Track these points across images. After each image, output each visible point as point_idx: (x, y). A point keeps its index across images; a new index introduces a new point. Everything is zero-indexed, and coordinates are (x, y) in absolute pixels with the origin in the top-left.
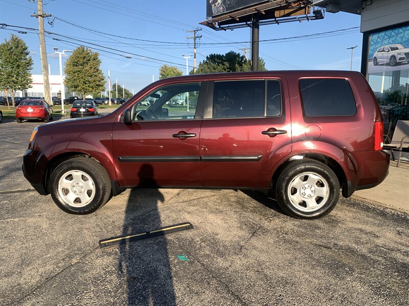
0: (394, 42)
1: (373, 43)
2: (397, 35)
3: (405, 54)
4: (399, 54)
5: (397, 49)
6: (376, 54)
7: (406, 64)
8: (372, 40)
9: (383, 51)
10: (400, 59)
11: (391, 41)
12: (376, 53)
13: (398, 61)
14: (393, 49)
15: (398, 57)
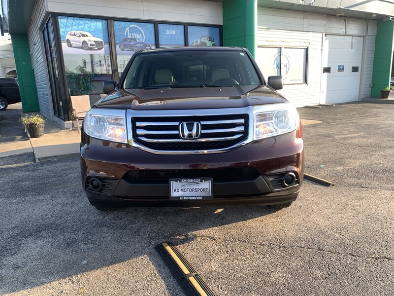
0: (83, 29)
1: (63, 26)
2: (85, 24)
3: (94, 41)
4: (90, 41)
5: (87, 36)
6: (68, 37)
7: (97, 50)
8: (61, 22)
9: (74, 35)
10: (91, 45)
11: (80, 28)
12: (68, 35)
13: (89, 46)
14: (83, 35)
15: (89, 43)
